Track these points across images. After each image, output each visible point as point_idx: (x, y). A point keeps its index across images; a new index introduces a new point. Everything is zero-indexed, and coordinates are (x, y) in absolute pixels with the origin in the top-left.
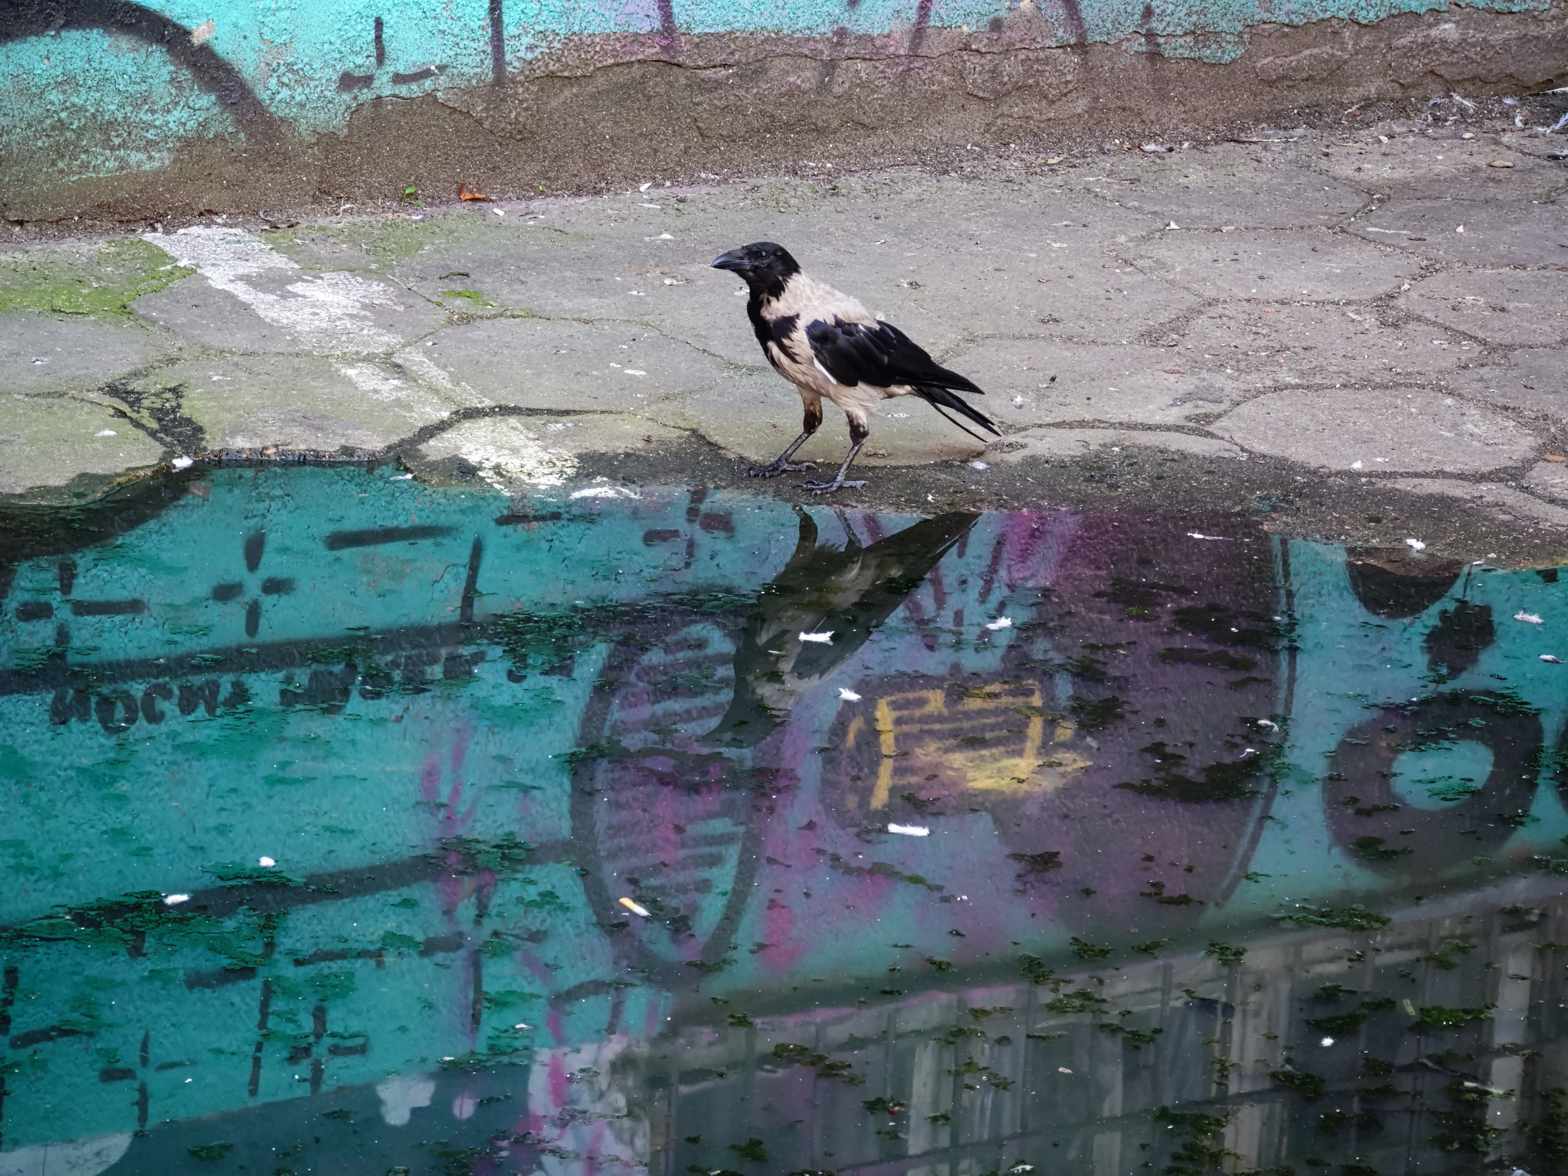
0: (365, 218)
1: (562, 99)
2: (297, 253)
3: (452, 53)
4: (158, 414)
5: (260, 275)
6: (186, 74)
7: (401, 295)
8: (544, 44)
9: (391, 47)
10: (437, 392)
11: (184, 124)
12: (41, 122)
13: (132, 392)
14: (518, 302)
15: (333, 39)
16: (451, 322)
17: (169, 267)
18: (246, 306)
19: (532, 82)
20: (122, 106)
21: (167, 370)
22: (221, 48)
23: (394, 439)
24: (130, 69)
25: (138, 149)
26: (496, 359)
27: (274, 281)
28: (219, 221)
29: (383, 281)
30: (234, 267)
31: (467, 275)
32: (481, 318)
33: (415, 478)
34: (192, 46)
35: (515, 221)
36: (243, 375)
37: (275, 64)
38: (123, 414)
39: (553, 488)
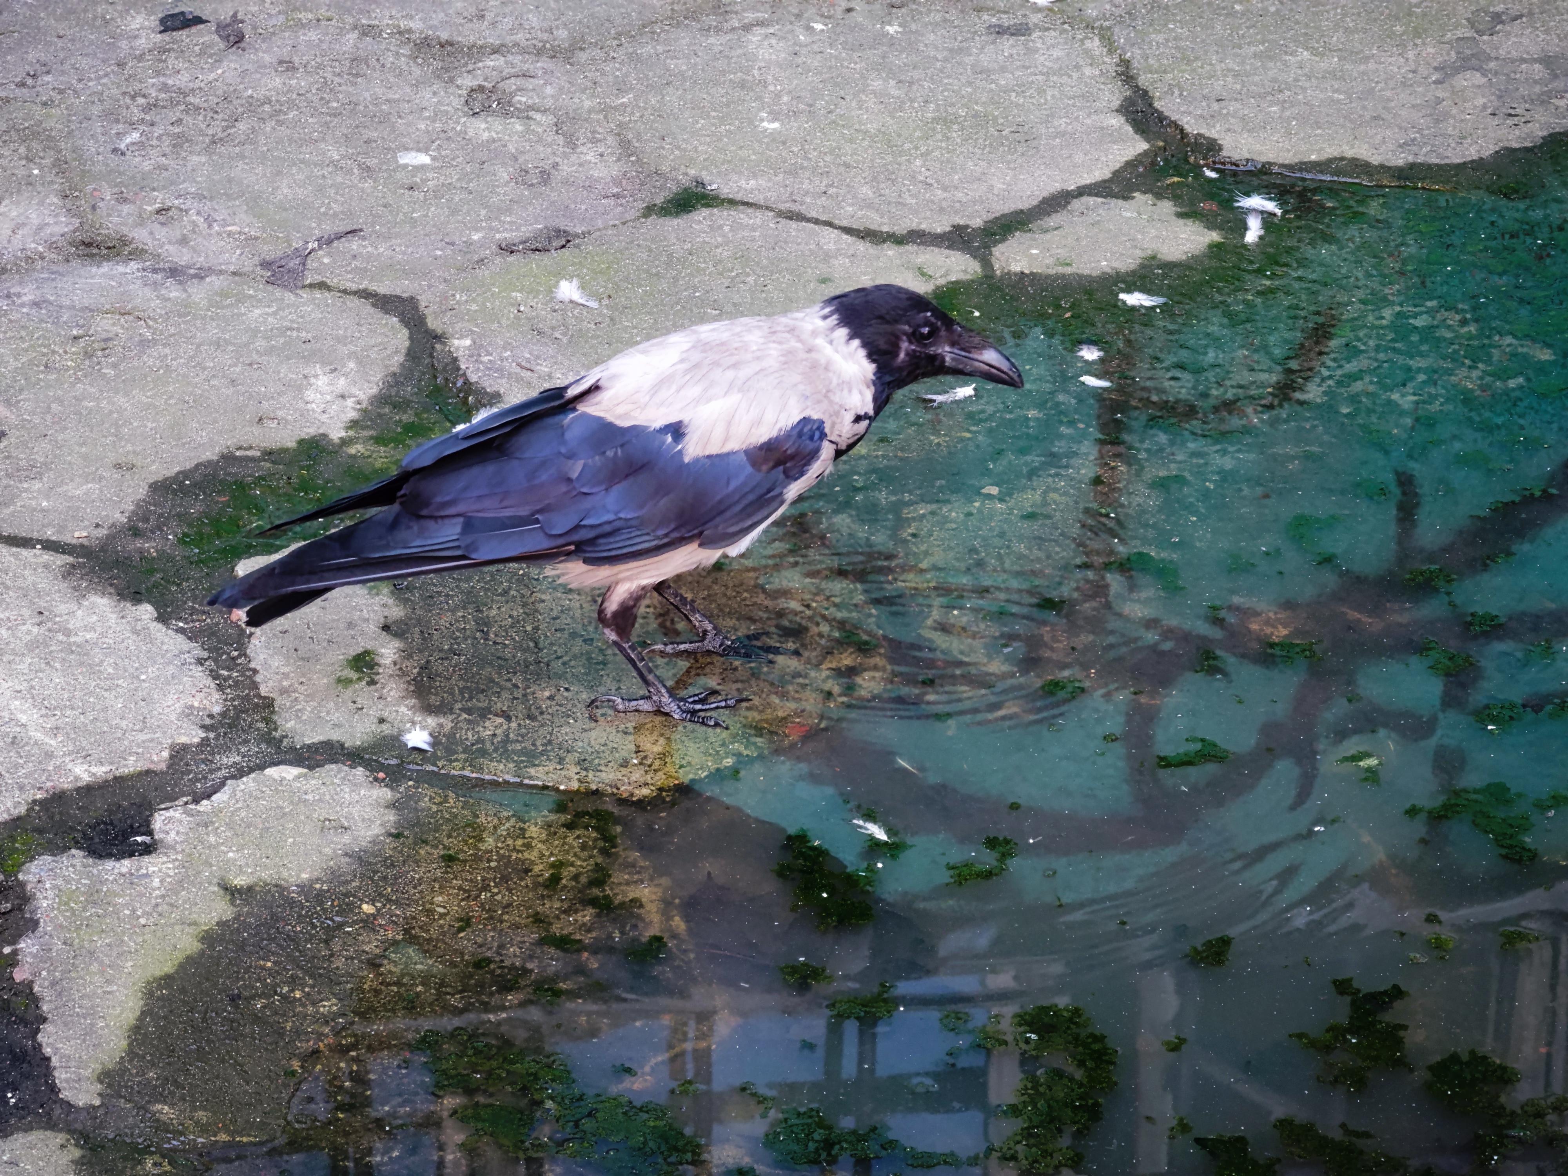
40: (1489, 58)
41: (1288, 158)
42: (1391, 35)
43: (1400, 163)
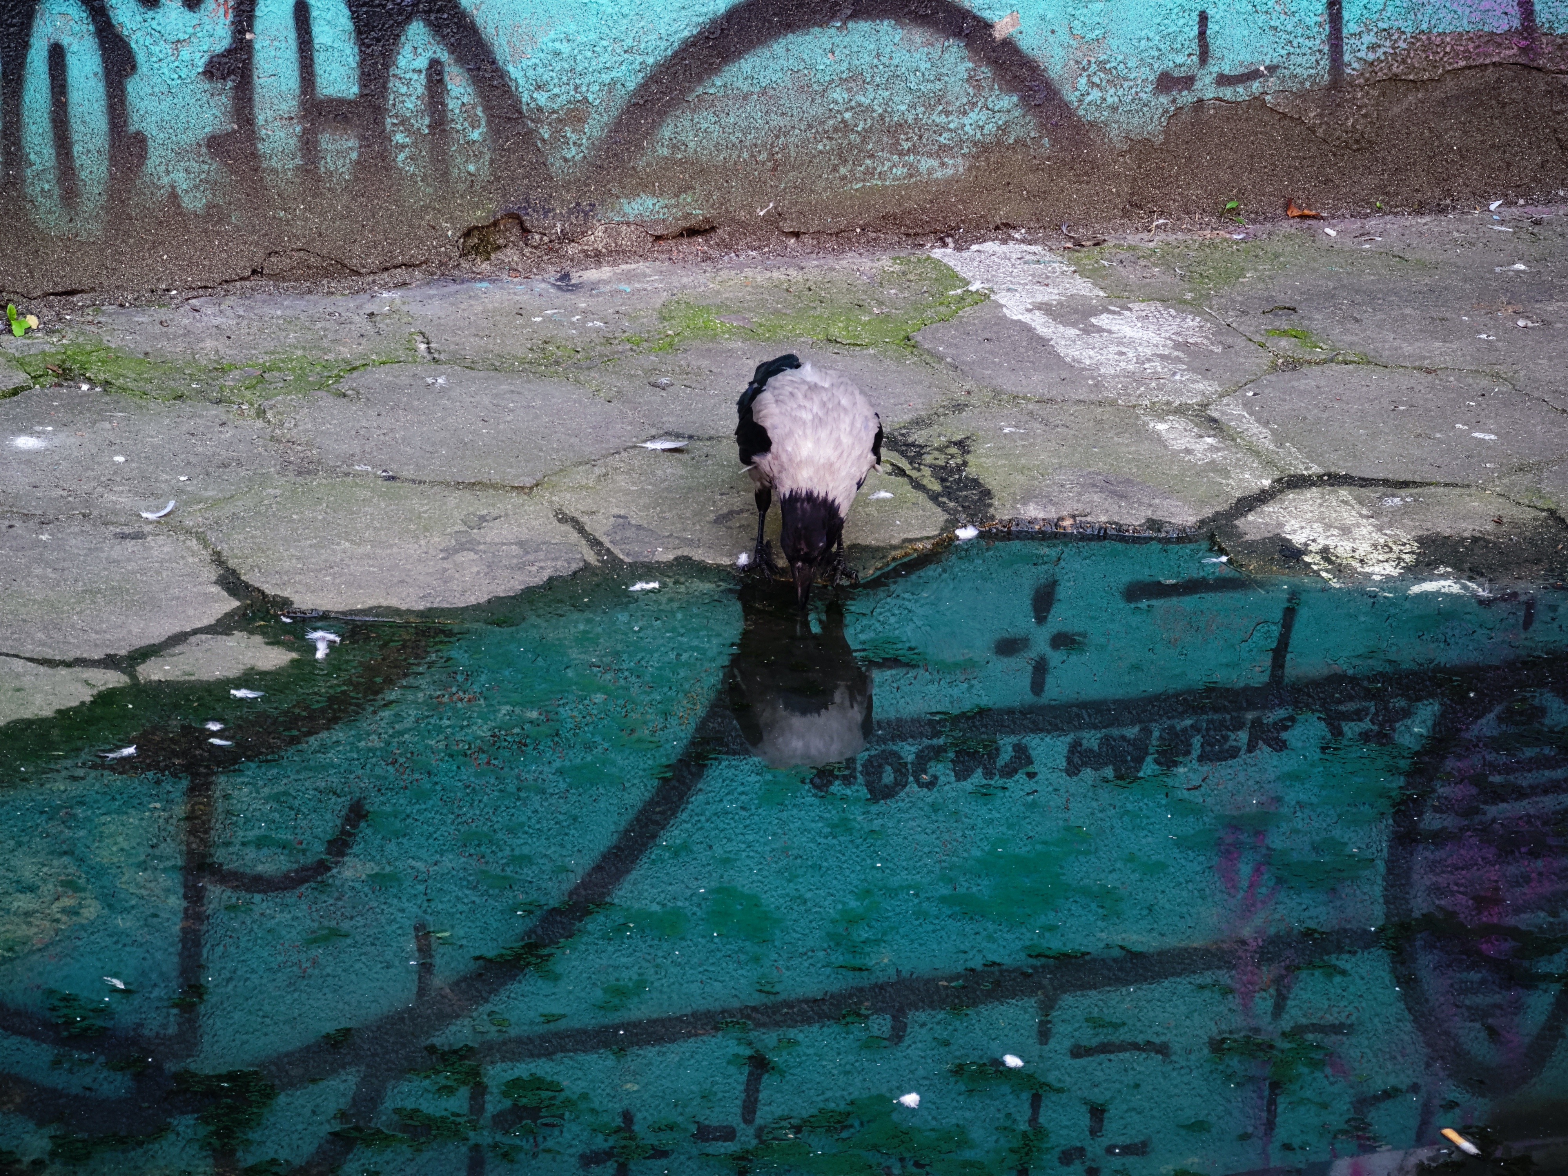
0: (1180, 236)
1: (1405, 105)
2: (1104, 278)
3: (1284, 52)
4: (942, 473)
5: (1060, 304)
6: (986, 72)
7: (1219, 332)
8: (1388, 44)
9: (1216, 45)
10: (1258, 454)
11: (982, 128)
12: (822, 123)
13: (913, 445)
14: (1351, 344)
15: (1151, 35)
16: (1274, 367)
17: (959, 291)
18: (1043, 342)
19: (1373, 86)
20: (913, 106)
21: (952, 419)
22: (1026, 44)
23: (1208, 512)
24: (923, 66)
25: (930, 155)
26: (1325, 415)
27: (1076, 311)
28: (1017, 236)
29: (1199, 314)
30: (1032, 294)
31: (1294, 309)
32: (1309, 363)
33: (1230, 561)
34: (994, 40)
35: (1349, 243)
36: (1039, 428)
37: (1085, 62)
38: (901, 472)
39: (1389, 578)
40: (479, 543)
41: (342, 608)
42: (408, 531)
43: (421, 608)
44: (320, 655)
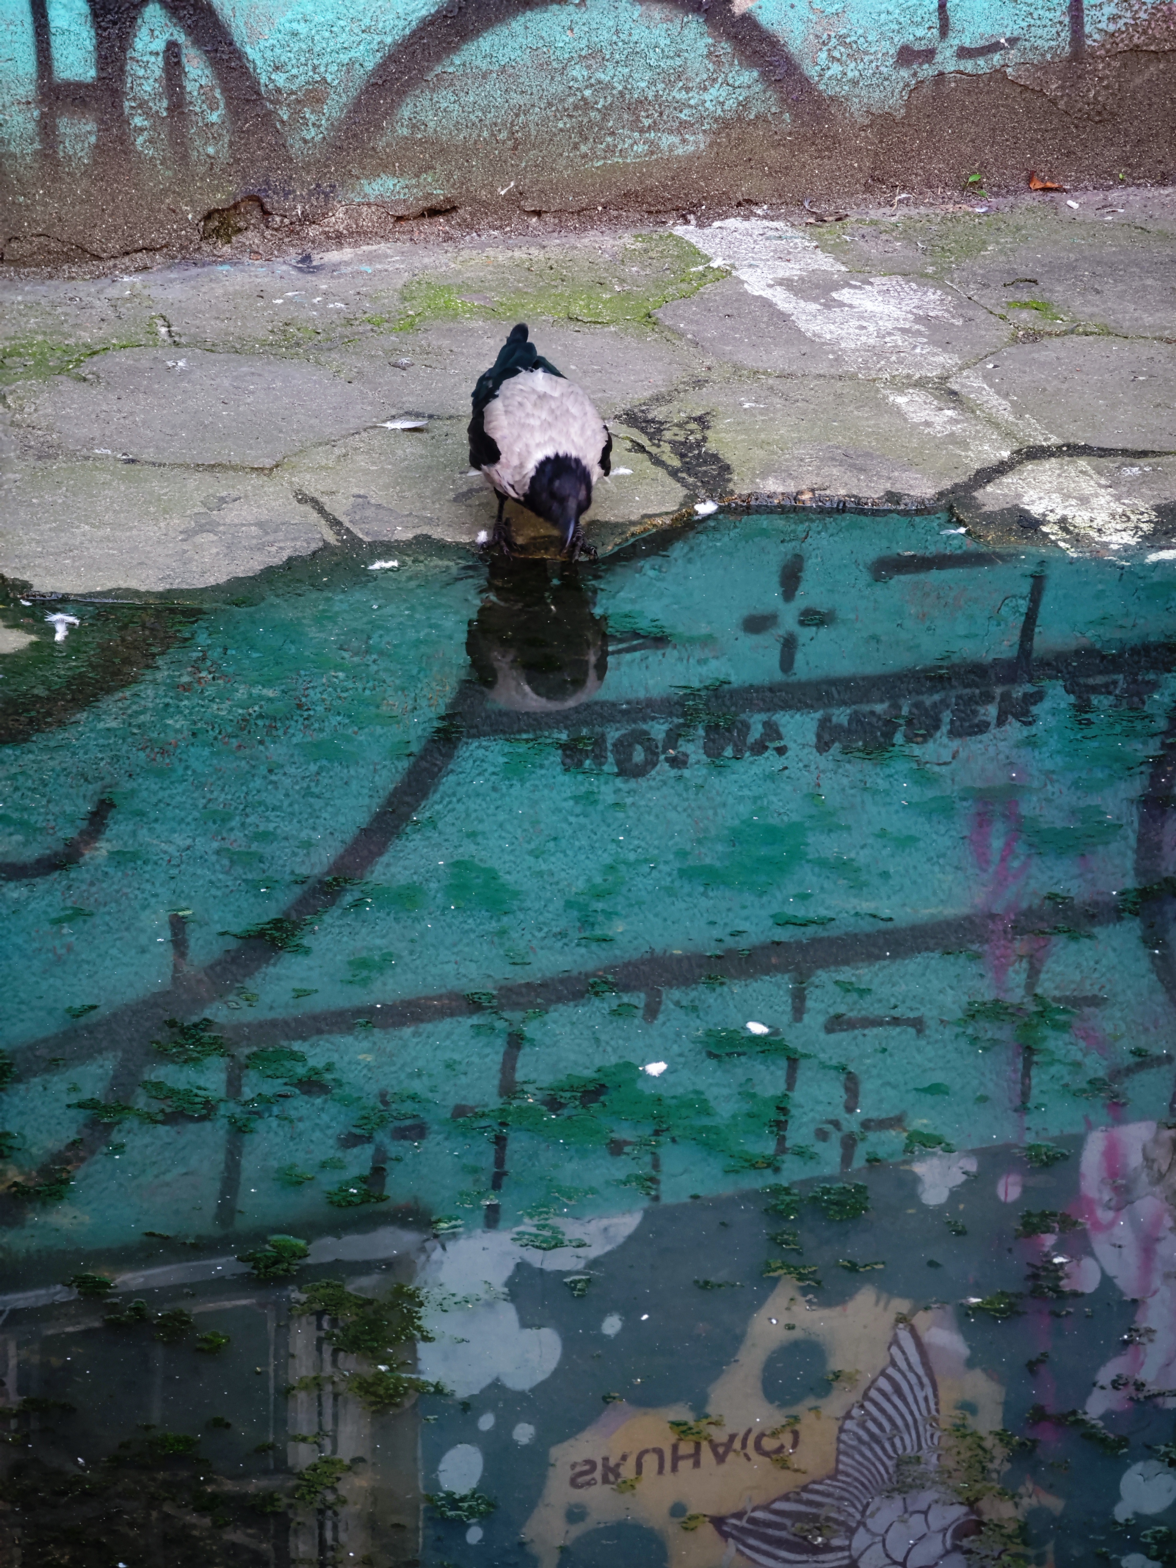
0: (923, 210)
1: (1147, 76)
2: (845, 252)
3: (1024, 24)
4: (681, 449)
5: (801, 279)
6: (725, 47)
7: (959, 306)
8: (1129, 14)
9: (956, 17)
10: (997, 426)
11: (723, 104)
12: (562, 101)
13: (653, 421)
14: (1092, 315)
15: (891, 9)
16: (1015, 339)
17: (701, 268)
18: (784, 317)
19: (1114, 57)
20: (653, 83)
21: (693, 395)
22: (767, 18)
23: (947, 484)
24: (663, 42)
25: (671, 132)
26: (1065, 386)
27: (818, 286)
28: (760, 212)
29: (940, 287)
30: (773, 269)
31: (1035, 282)
32: (1050, 334)
33: (968, 533)
34: (733, 16)
35: (1091, 215)
36: (778, 402)
37: (825, 37)
38: (641, 449)
39: (1126, 547)
40: (219, 524)
41: (81, 590)
42: (148, 513)
43: (161, 589)
44: (59, 636)
